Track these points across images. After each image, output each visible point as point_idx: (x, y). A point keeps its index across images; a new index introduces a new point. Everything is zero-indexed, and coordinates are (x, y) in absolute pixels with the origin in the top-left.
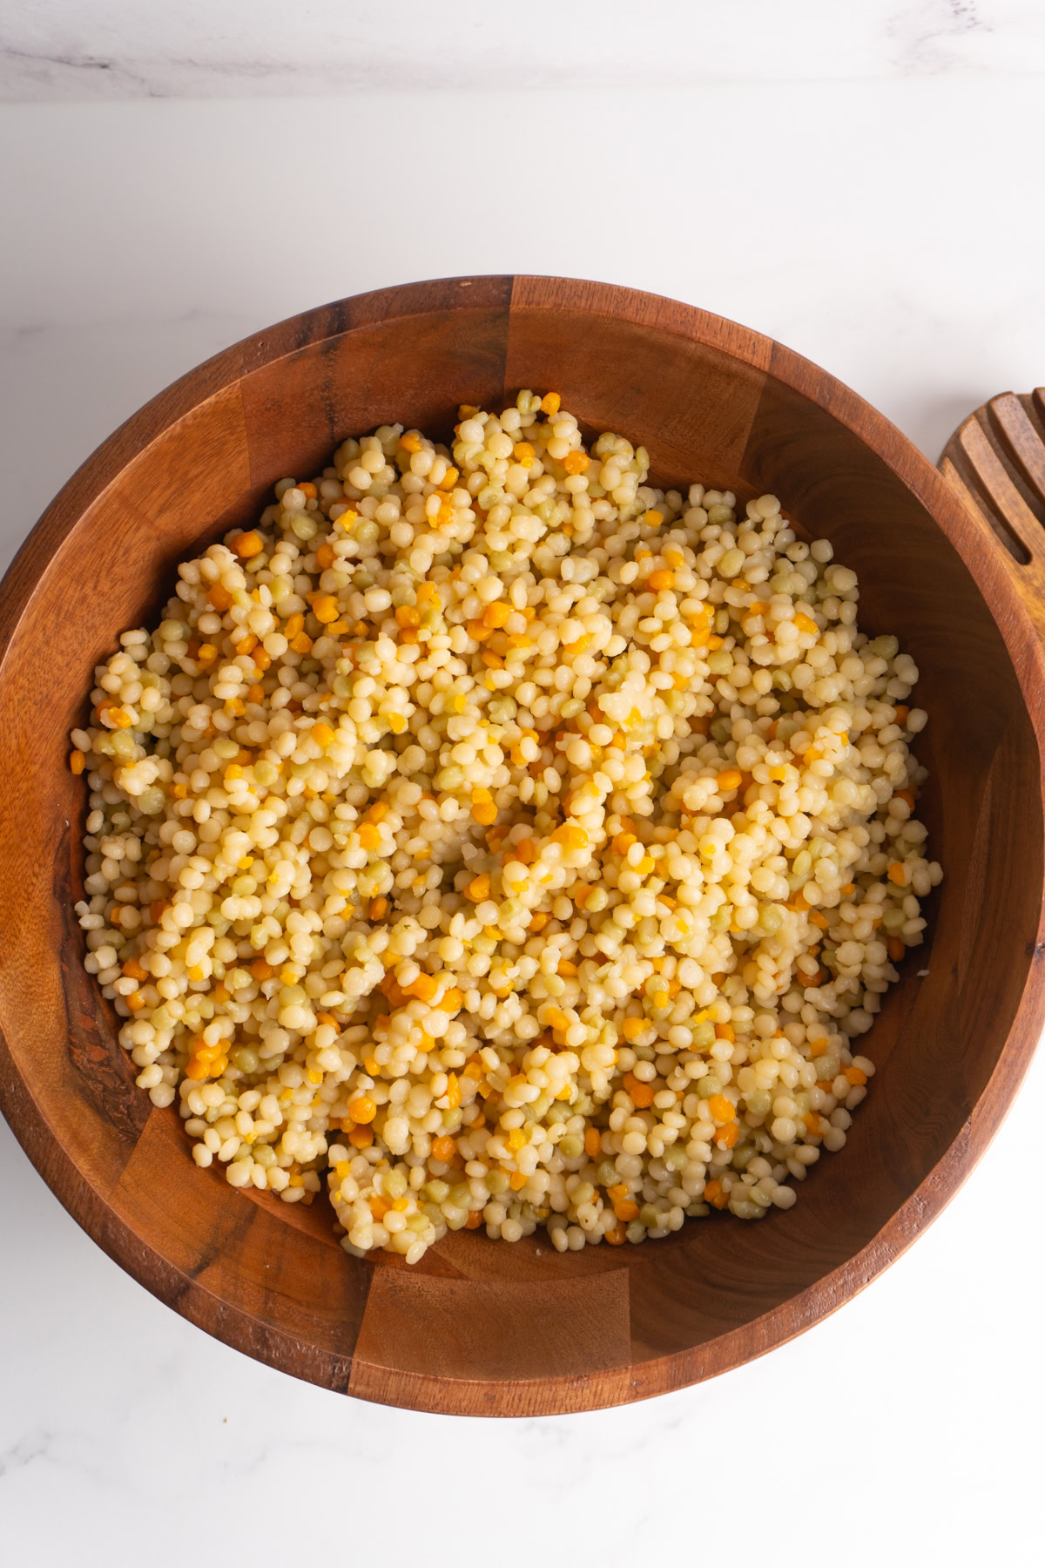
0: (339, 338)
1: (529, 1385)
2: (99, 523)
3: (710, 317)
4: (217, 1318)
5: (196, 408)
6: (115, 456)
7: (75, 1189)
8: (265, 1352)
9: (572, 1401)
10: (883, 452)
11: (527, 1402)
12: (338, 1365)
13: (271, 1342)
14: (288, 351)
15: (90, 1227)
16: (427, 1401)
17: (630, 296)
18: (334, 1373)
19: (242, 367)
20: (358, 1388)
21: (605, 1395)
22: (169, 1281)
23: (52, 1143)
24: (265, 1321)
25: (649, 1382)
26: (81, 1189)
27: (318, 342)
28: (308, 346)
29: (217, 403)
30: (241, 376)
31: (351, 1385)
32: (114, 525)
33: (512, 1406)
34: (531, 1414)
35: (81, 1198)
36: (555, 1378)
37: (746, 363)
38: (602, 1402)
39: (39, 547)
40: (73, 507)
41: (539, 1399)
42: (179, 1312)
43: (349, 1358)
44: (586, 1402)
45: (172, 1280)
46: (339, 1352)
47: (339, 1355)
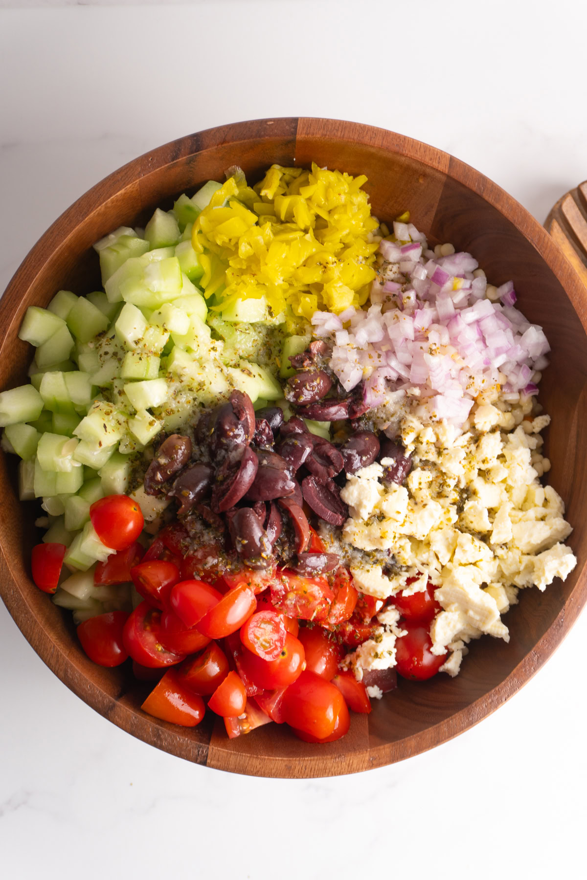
0: (196, 155)
1: (311, 760)
3: (413, 141)
4: (131, 723)
5: (113, 197)
6: (66, 226)
7: (49, 649)
8: (159, 742)
9: (336, 769)
10: (515, 221)
11: (310, 770)
12: (201, 749)
13: (162, 736)
14: (166, 163)
15: (57, 671)
16: (252, 770)
17: (367, 129)
18: (198, 754)
19: (140, 172)
20: (213, 763)
21: (355, 766)
22: (103, 702)
23: (35, 624)
24: (159, 724)
25: (380, 759)
26: (52, 650)
27: (184, 158)
28: (178, 160)
29: (125, 193)
30: (139, 178)
31: (209, 761)
33: (301, 772)
34: (312, 776)
35: (52, 655)
36: (326, 757)
37: (434, 169)
38: (352, 769)
39: (22, 279)
40: (42, 255)
41: (316, 768)
42: (109, 719)
43: (207, 746)
44: (343, 770)
45: (105, 702)
46: (201, 742)
47: (201, 744)
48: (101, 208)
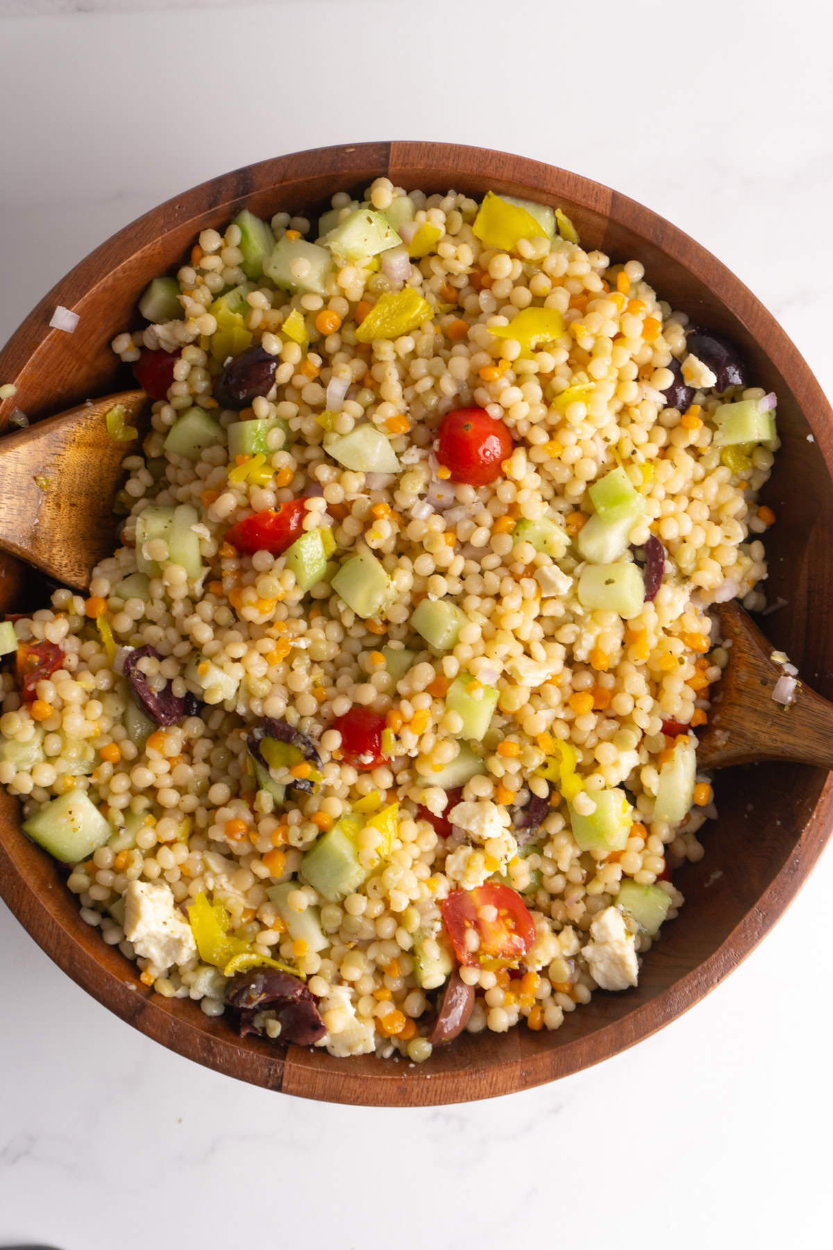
0: (244, 199)
1: (435, 1078)
2: (46, 363)
3: (558, 172)
4: (169, 1031)
5: (124, 263)
7: (45, 926)
8: (211, 1059)
9: (472, 1091)
10: (708, 282)
11: (434, 1093)
12: (273, 1067)
13: (216, 1050)
14: (201, 212)
15: (58, 959)
16: (349, 1095)
17: (490, 156)
18: (269, 1075)
19: (163, 226)
20: (291, 1087)
21: (500, 1085)
22: (127, 1002)
23: (24, 889)
24: (210, 1032)
25: (536, 1073)
26: (51, 927)
27: (227, 204)
28: (218, 207)
29: (142, 258)
30: (162, 234)
31: (285, 1084)
32: (58, 366)
33: (421, 1097)
34: (437, 1102)
35: (50, 935)
36: (457, 1072)
37: (590, 210)
38: (497, 1090)
40: (23, 350)
41: (444, 1091)
42: (136, 1028)
43: (282, 1062)
44: (483, 1092)
45: (130, 1002)
46: (273, 1057)
47: (273, 1059)
48: (107, 280)
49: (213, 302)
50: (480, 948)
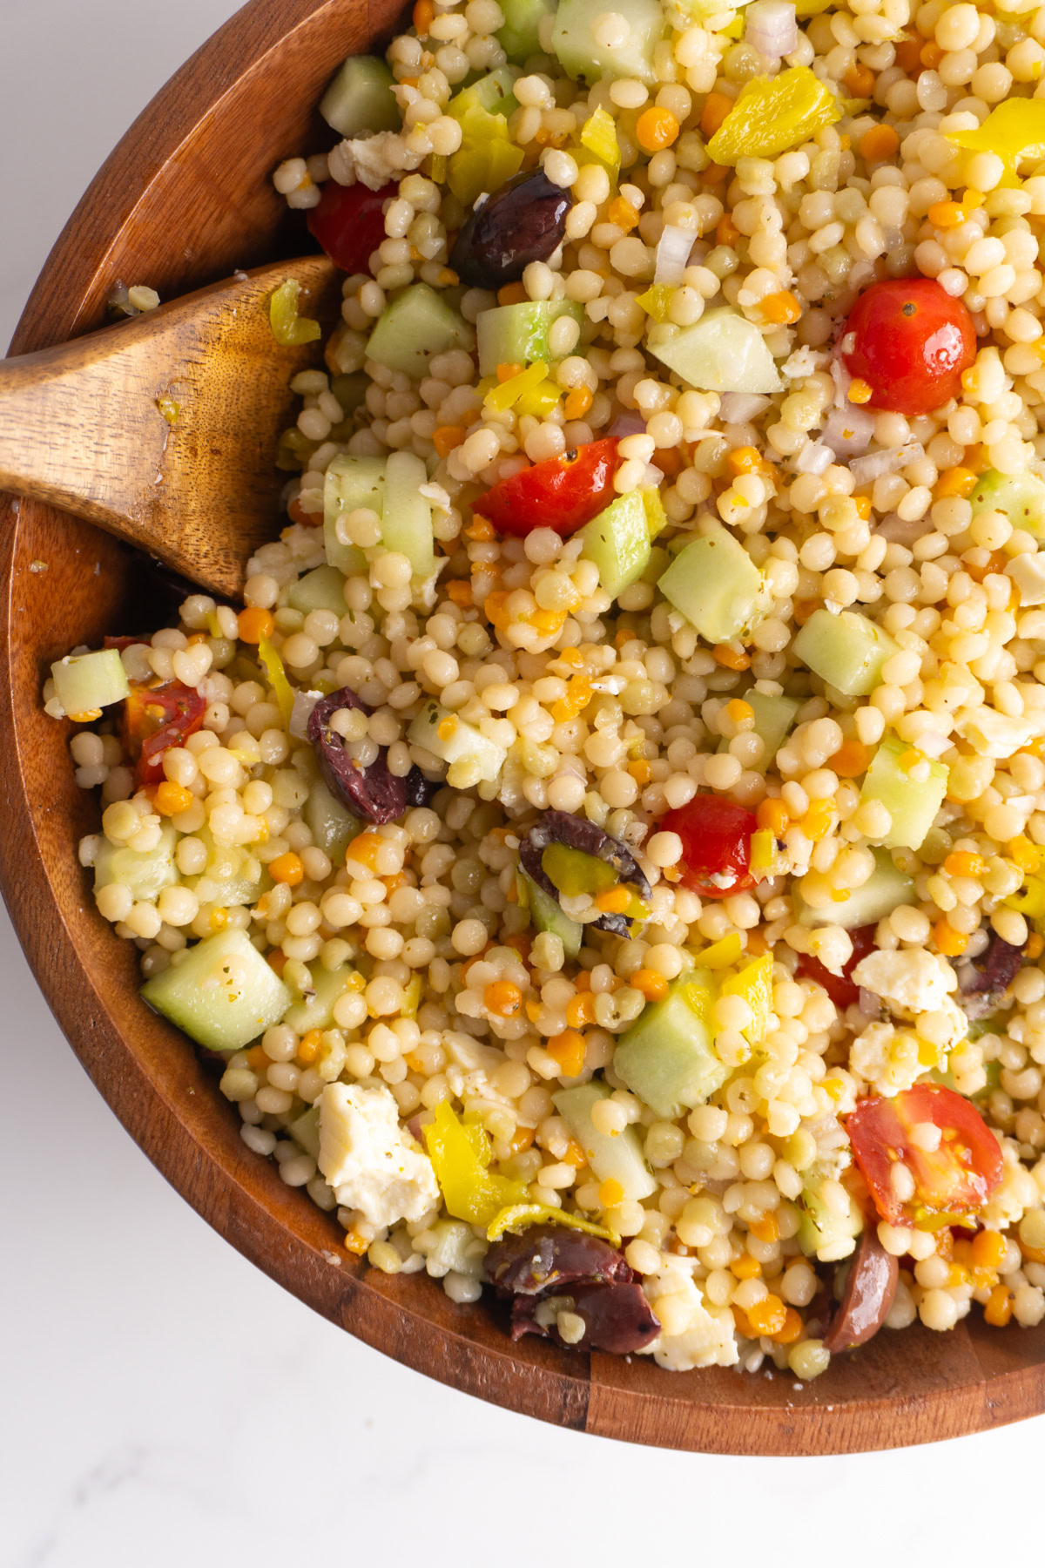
1: (841, 1411)
2: (168, 204)
4: (398, 1332)
5: (303, 23)
6: (189, 100)
7: (188, 1161)
8: (467, 1377)
9: (903, 1432)
11: (839, 1435)
12: (571, 1392)
13: (475, 1364)
15: (211, 1214)
16: (699, 1438)
18: (565, 1404)
20: (600, 1423)
21: (950, 1422)
22: (327, 1284)
23: (152, 1098)
24: (465, 1334)
25: (1011, 1405)
26: (197, 1161)
29: (333, 15)
31: (590, 1420)
32: (188, 210)
33: (818, 1442)
34: (845, 1450)
35: (197, 1174)
36: (877, 1401)
38: (945, 1431)
39: (84, 239)
40: (131, 178)
41: (855, 1432)
42: (343, 1326)
43: (586, 1382)
44: (922, 1433)
45: (332, 1284)
46: (570, 1374)
47: (571, 1379)
48: (272, 54)
49: (451, 98)
50: (916, 1196)
